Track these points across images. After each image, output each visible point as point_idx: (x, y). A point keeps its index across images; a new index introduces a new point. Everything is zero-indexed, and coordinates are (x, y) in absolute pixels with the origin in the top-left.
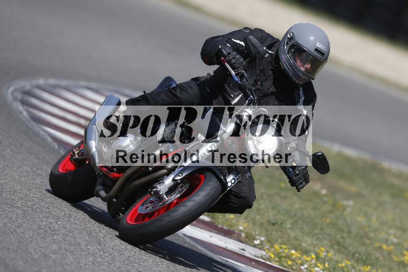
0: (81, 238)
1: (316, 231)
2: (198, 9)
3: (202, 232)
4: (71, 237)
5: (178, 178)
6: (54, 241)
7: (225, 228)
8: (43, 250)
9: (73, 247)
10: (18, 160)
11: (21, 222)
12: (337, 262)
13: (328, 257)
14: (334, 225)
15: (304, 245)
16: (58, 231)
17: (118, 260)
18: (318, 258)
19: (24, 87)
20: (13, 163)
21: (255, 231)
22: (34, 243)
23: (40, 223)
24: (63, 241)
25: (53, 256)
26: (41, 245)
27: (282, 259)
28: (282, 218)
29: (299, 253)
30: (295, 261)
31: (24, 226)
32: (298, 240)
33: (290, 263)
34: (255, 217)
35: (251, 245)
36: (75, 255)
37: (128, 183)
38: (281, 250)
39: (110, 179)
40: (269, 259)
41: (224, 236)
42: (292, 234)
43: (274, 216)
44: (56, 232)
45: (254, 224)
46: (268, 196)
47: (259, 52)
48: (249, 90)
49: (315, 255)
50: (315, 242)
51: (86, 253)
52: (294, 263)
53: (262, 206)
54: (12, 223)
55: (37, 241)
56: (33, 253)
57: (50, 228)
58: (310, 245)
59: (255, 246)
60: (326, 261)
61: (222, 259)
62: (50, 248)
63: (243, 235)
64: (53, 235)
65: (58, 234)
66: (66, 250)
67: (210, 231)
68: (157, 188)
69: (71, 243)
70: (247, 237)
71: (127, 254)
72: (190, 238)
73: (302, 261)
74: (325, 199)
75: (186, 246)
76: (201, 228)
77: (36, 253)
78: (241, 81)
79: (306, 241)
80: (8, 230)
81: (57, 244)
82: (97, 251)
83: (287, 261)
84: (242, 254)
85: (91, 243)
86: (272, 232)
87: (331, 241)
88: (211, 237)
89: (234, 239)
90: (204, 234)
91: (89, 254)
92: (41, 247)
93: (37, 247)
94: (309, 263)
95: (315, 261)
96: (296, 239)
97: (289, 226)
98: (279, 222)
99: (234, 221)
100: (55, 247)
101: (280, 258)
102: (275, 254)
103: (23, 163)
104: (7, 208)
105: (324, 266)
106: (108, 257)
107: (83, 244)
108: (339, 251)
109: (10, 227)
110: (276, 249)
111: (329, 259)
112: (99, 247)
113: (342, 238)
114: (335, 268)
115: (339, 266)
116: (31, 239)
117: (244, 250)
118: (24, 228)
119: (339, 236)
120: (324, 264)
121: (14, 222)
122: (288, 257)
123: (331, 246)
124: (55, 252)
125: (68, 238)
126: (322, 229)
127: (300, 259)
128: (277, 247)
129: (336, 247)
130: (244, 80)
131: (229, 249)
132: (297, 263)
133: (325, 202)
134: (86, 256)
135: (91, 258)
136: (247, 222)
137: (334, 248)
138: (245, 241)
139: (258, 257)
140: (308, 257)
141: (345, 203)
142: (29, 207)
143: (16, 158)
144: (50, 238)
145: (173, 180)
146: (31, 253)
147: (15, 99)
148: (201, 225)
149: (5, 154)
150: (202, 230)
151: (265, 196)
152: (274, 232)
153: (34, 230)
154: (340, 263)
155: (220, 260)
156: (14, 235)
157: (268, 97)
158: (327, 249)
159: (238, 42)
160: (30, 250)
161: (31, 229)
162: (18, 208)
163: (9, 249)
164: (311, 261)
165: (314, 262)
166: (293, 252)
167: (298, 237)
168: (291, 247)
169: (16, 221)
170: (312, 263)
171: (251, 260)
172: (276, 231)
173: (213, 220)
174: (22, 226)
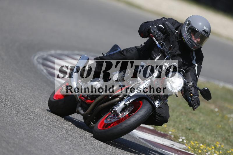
0: (81, 142)
1: (213, 133)
2: (139, 7)
3: (149, 136)
4: (75, 141)
5: (127, 103)
6: (66, 144)
7: (162, 133)
8: (60, 149)
9: (77, 147)
10: (43, 98)
11: (47, 134)
12: (227, 150)
13: (221, 147)
14: (224, 129)
15: (207, 141)
16: (68, 138)
17: (103, 154)
18: (215, 148)
19: (43, 56)
20: (40, 100)
21: (179, 134)
22: (55, 145)
23: (58, 134)
24: (71, 144)
25: (66, 153)
26: (59, 147)
27: (195, 149)
28: (194, 126)
29: (205, 146)
30: (203, 150)
31: (49, 136)
32: (203, 138)
33: (200, 151)
34: (179, 126)
35: (177, 142)
36: (78, 151)
37: (97, 106)
38: (194, 144)
39: (86, 103)
40: (188, 150)
41: (162, 137)
42: (200, 135)
43: (189, 125)
44: (67, 139)
45: (178, 130)
46: (185, 113)
47: (172, 31)
48: (166, 53)
49: (214, 147)
50: (213, 139)
51: (85, 150)
52: (202, 152)
53: (183, 119)
54: (42, 135)
55: (57, 144)
56: (55, 151)
57: (63, 136)
58: (211, 141)
59: (180, 142)
60: (220, 150)
61: (161, 151)
62: (64, 148)
63: (173, 136)
64: (65, 140)
65: (68, 140)
66: (74, 149)
67: (154, 135)
68: (115, 109)
69: (76, 145)
70: (175, 137)
71: (108, 150)
72: (143, 139)
73: (206, 150)
74: (218, 114)
75: (141, 144)
76: (149, 133)
77: (57, 151)
78: (162, 47)
79: (208, 139)
80: (40, 139)
81: (68, 146)
82: (91, 149)
83: (199, 151)
84: (172, 147)
85: (87, 144)
86: (189, 134)
87: (222, 138)
88: (154, 138)
89: (167, 139)
90: (150, 137)
91: (86, 151)
92: (59, 148)
93: (57, 147)
94: (211, 151)
95: (215, 150)
96: (203, 137)
97: (198, 130)
98: (193, 128)
99: (167, 129)
100: (67, 147)
101: (194, 149)
102: (191, 147)
103: (46, 100)
104: (39, 126)
105: (220, 153)
106: (97, 152)
107: (83, 145)
108: (227, 144)
109: (41, 136)
110: (192, 144)
111: (222, 148)
112: (92, 147)
113: (229, 136)
114: (225, 154)
115: (228, 153)
116: (53, 143)
117: (173, 145)
118: (49, 137)
119: (227, 135)
120: (219, 151)
121: (43, 134)
122: (199, 148)
123: (223, 141)
124: (67, 150)
125: (74, 142)
126: (217, 131)
127: (205, 149)
128: (192, 142)
129: (225, 141)
130: (164, 47)
131: (165, 144)
132: (204, 151)
133: (217, 116)
134: (85, 152)
135: (88, 153)
136: (175, 129)
137: (224, 142)
138: (174, 140)
139: (182, 149)
140: (210, 148)
141: (229, 116)
142: (51, 125)
143: (41, 97)
144: (64, 142)
145: (125, 104)
146: (54, 152)
147: (39, 63)
148: (148, 132)
149: (36, 95)
150: (149, 135)
151: (184, 114)
152: (190, 134)
153: (54, 138)
154: (228, 150)
155: (160, 151)
156: (43, 141)
157: (176, 57)
158: (220, 143)
159: (160, 25)
160: (53, 150)
161: (53, 137)
162: (45, 125)
163: (41, 149)
164: (212, 150)
165: (213, 150)
166: (201, 145)
167: (204, 137)
168: (200, 142)
169: (44, 133)
170: (212, 151)
171: (178, 151)
172: (191, 133)
173: (155, 128)
174: (48, 136)
